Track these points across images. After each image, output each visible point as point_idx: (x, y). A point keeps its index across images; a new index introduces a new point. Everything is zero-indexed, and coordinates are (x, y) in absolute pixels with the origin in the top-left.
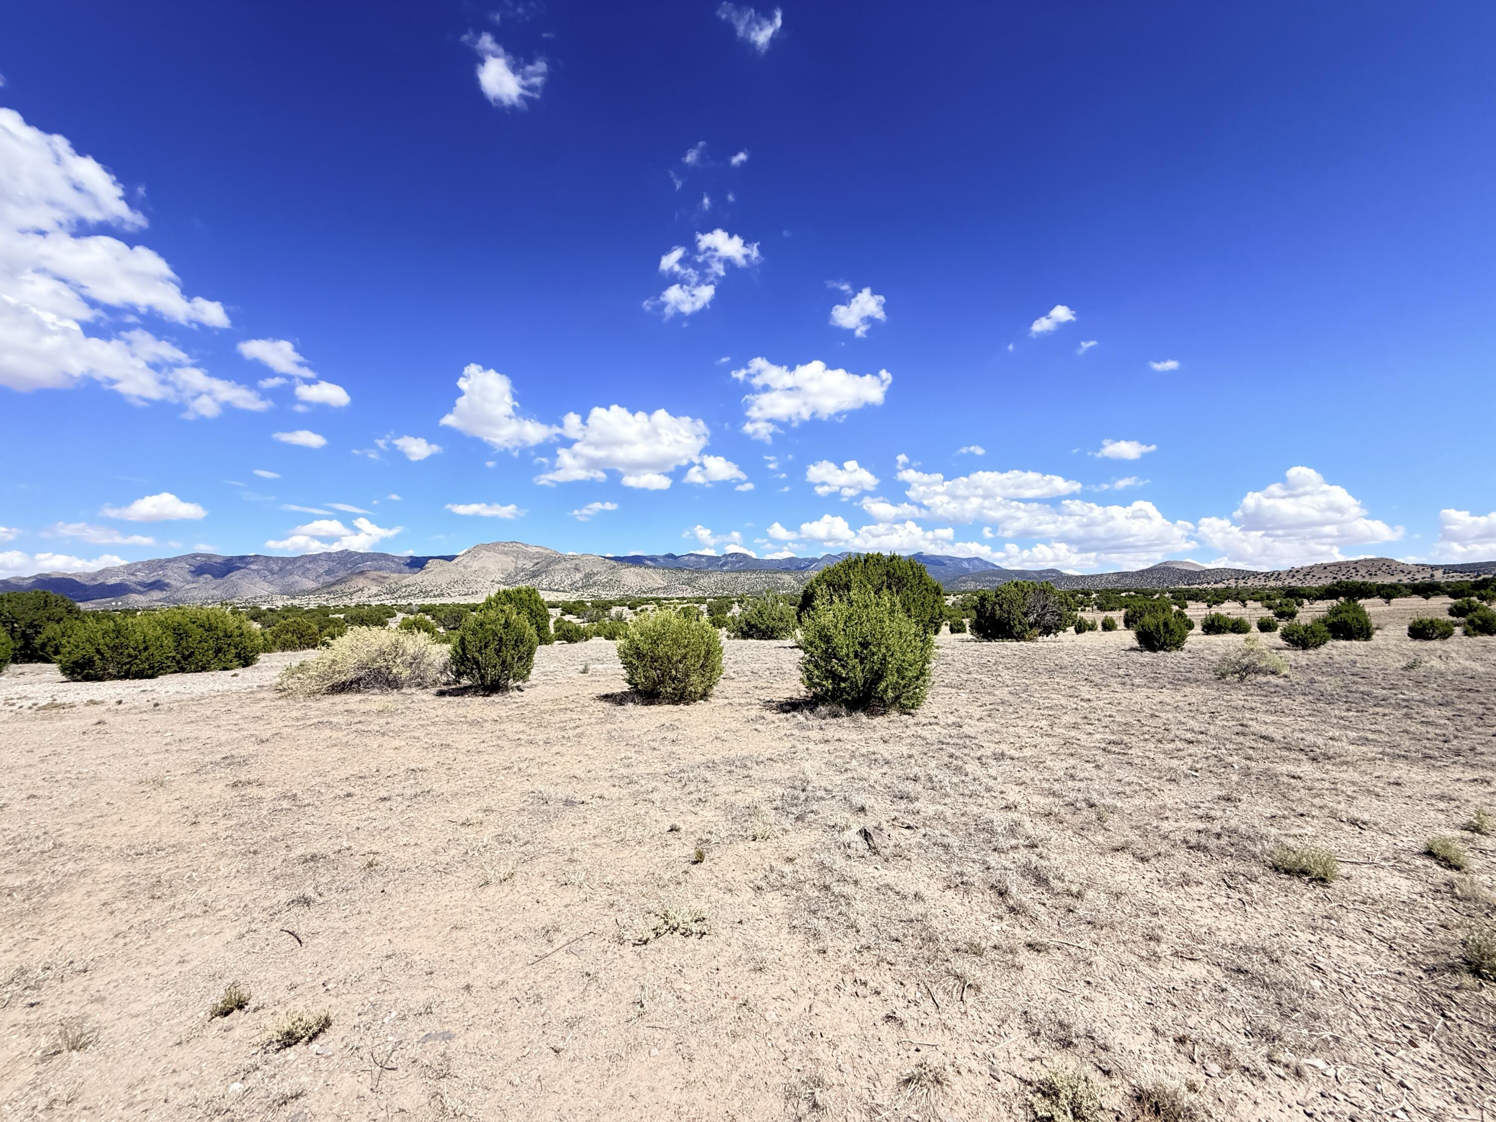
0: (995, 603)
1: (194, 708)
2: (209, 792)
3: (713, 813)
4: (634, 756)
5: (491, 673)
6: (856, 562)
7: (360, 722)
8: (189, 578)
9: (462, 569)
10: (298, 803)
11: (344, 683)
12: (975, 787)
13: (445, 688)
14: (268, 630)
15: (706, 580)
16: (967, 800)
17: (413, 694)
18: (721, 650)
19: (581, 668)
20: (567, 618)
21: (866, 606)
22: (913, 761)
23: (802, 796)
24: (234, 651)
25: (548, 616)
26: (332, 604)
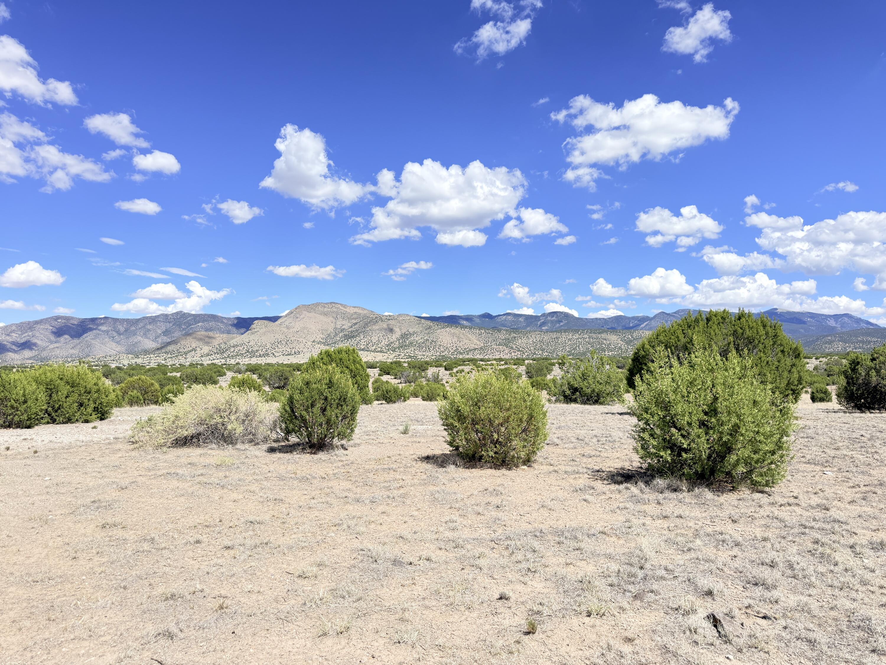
0: (871, 368)
1: (65, 456)
2: (83, 531)
3: (543, 584)
4: (459, 520)
5: (318, 431)
6: (697, 321)
7: (202, 475)
8: (52, 338)
9: (285, 330)
10: (156, 546)
11: (186, 438)
12: (847, 578)
13: (275, 445)
14: (117, 387)
15: (524, 340)
16: (837, 592)
17: (246, 450)
18: (545, 414)
19: (402, 428)
20: (385, 378)
21: (712, 371)
22: (769, 545)
23: (640, 574)
24: (92, 406)
25: (368, 376)
26: (169, 363)
